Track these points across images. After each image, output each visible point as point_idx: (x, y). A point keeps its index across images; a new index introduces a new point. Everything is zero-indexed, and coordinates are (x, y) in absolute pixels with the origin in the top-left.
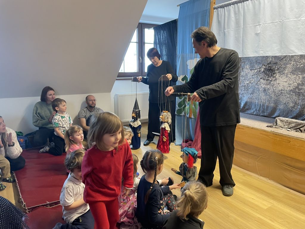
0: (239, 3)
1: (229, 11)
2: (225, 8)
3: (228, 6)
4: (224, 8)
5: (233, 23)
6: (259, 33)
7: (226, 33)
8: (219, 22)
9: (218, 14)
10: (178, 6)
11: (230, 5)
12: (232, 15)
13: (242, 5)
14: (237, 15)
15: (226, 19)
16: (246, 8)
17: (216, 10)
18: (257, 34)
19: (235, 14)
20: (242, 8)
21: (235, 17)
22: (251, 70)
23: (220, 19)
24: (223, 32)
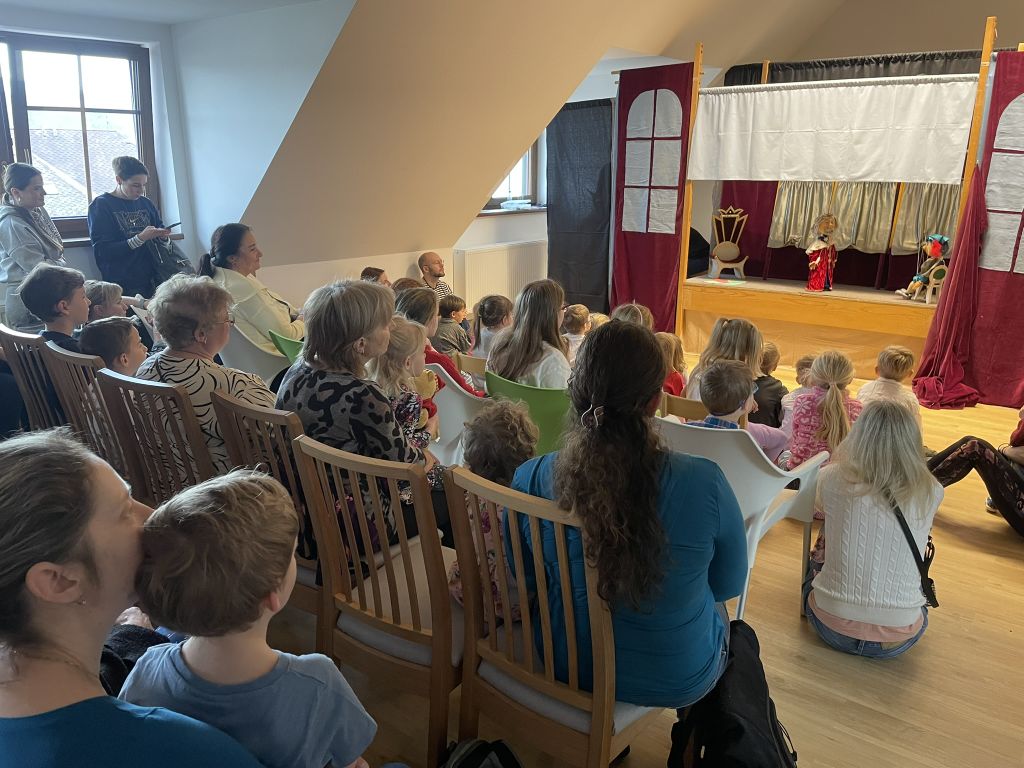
0: (747, 92)
1: (729, 103)
2: (721, 95)
4: (718, 96)
5: (734, 124)
7: (722, 138)
9: (707, 104)
10: (613, 73)
13: (752, 97)
14: (742, 112)
15: (723, 114)
16: (758, 102)
17: (702, 96)
19: (739, 109)
20: (751, 101)
21: (739, 114)
23: (710, 113)
24: (716, 135)
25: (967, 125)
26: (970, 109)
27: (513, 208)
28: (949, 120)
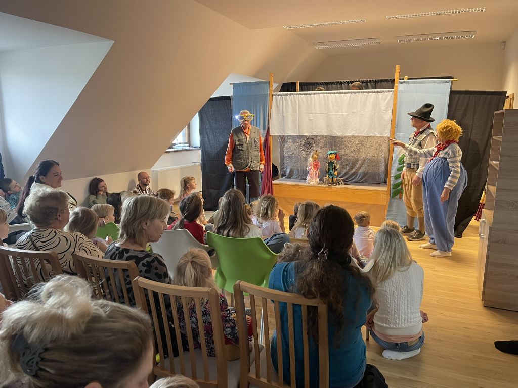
0: (295, 95)
2: (283, 96)
3: (286, 96)
5: (290, 109)
6: (312, 120)
7: (285, 116)
8: (277, 106)
9: (276, 100)
10: (230, 84)
11: (288, 96)
12: (290, 103)
13: (297, 97)
14: (293, 104)
15: (284, 105)
17: (274, 96)
18: (310, 120)
22: (293, 143)
23: (278, 105)
24: (282, 114)
25: (391, 111)
26: (391, 105)
27: (180, 148)
28: (383, 108)
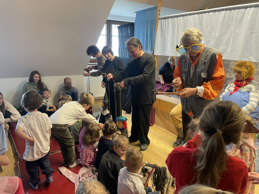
0: (175, 17)
1: (168, 22)
3: (168, 19)
4: (165, 19)
5: (170, 32)
7: (166, 38)
8: (162, 29)
9: (161, 23)
10: (135, 12)
11: (169, 18)
12: (170, 26)
13: (177, 19)
14: (173, 26)
15: (166, 27)
16: (179, 22)
17: (160, 20)
19: (172, 25)
20: (176, 21)
21: (172, 27)
23: (162, 27)
24: (164, 36)
